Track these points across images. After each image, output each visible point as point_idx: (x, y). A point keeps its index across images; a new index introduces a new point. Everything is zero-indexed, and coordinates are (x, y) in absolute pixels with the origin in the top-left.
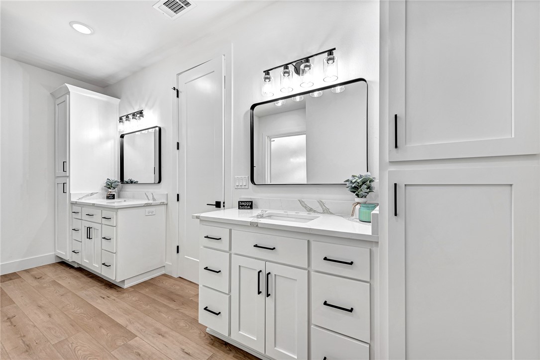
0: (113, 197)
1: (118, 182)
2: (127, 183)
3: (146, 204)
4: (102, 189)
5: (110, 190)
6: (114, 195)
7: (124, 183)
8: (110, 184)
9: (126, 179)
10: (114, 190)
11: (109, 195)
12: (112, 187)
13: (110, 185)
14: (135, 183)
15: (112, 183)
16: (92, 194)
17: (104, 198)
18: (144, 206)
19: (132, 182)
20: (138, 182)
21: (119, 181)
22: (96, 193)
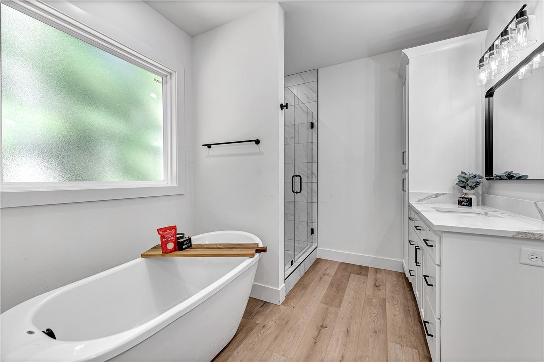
0: (469, 203)
1: (481, 177)
2: (501, 178)
3: (519, 233)
4: (454, 188)
5: (465, 191)
6: (471, 199)
7: (493, 179)
8: (464, 180)
9: (498, 170)
10: (473, 191)
11: (462, 200)
12: (468, 185)
13: (464, 182)
14: (519, 178)
15: (467, 180)
16: (437, 195)
17: (454, 203)
18: (513, 238)
19: (510, 177)
20: (527, 176)
21: (483, 175)
22: (443, 194)
